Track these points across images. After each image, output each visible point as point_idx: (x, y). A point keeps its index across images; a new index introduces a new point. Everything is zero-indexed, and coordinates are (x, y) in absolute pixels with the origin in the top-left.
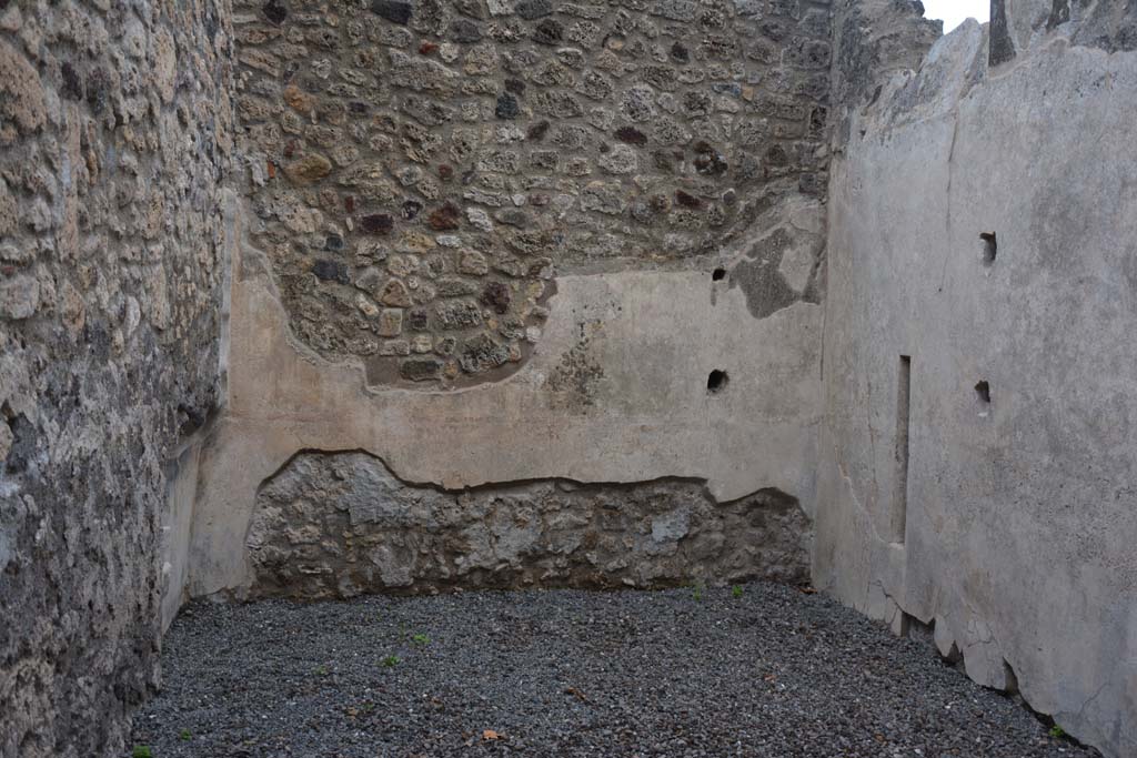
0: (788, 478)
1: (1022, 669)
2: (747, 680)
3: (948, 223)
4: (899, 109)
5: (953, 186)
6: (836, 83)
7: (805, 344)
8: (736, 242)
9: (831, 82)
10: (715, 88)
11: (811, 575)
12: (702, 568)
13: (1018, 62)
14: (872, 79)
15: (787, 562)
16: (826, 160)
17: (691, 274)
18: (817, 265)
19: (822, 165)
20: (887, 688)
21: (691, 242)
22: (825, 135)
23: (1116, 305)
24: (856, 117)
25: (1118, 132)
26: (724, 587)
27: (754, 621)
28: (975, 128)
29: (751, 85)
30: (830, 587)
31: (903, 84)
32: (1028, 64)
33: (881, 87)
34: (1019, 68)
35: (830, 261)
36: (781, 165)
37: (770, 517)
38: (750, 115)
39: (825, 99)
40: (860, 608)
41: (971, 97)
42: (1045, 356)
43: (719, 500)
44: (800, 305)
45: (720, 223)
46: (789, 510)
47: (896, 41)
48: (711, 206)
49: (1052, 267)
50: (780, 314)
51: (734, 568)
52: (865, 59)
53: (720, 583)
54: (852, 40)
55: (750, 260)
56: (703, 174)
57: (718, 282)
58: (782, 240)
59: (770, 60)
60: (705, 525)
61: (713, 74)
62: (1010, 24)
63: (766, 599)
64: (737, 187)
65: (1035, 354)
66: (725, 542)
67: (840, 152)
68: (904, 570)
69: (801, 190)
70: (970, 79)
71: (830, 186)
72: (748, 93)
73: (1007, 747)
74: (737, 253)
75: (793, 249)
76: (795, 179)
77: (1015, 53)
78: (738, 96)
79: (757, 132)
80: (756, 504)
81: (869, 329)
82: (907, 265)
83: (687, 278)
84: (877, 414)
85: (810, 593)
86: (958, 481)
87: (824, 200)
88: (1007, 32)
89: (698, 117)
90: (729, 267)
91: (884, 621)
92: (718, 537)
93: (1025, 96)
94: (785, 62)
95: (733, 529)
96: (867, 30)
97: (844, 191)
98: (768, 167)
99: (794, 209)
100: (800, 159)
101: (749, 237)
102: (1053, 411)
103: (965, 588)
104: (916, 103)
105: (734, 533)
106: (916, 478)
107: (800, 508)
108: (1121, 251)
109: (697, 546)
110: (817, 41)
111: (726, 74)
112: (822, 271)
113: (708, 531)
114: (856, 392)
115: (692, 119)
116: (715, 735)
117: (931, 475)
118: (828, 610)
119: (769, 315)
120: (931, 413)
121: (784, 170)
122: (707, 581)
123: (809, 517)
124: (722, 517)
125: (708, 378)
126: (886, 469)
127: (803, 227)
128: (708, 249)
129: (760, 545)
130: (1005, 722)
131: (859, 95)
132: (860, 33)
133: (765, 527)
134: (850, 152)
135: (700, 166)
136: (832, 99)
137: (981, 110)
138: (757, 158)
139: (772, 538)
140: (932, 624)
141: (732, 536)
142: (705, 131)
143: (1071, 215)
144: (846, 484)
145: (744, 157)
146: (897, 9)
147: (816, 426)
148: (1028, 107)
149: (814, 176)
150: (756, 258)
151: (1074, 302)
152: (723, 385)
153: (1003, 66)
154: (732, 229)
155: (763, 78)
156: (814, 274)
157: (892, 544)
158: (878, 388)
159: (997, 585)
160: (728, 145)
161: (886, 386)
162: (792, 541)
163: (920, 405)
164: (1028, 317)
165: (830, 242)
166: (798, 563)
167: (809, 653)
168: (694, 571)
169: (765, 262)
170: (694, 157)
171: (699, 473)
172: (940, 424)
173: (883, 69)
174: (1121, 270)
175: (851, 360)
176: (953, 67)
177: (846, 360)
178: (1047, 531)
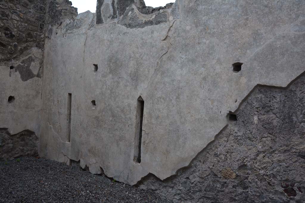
0: (32, 126)
1: (105, 168)
2: (35, 184)
3: (84, 61)
4: (68, 29)
5: (85, 52)
6: (47, 18)
7: (37, 89)
8: (17, 59)
9: (45, 17)
10: (11, 12)
11: (39, 153)
12: (6, 155)
13: (104, 25)
14: (59, 19)
15: (31, 150)
16: (43, 39)
17: (3, 67)
18: (41, 67)
19: (42, 40)
20: (73, 179)
21: (3, 57)
22: (43, 32)
23: (128, 84)
24: (54, 28)
25: (129, 45)
26: (13, 160)
27: (28, 168)
28: (92, 38)
29: (22, 13)
30: (46, 156)
31: (69, 23)
32: (107, 26)
33: (62, 22)
34: (104, 26)
35: (44, 67)
36: (31, 38)
37: (26, 138)
38: (22, 22)
39: (44, 22)
40: (56, 160)
41: (91, 30)
42: (110, 94)
43: (11, 134)
44: (36, 78)
45: (12, 53)
46: (32, 136)
47: (66, 11)
48: (10, 47)
49: (112, 74)
50: (30, 80)
51: (16, 154)
52: (57, 13)
53: (12, 159)
54: (53, 7)
55: (21, 64)
56: (7, 37)
57: (12, 70)
58: (31, 60)
59: (28, 7)
60: (7, 142)
61: (10, 7)
62: (102, 15)
63: (28, 161)
64: (18, 42)
65: (108, 94)
66: (13, 146)
67: (48, 37)
68: (70, 148)
69: (37, 46)
70: (90, 26)
71: (45, 46)
72: (22, 15)
73: (106, 186)
74: (17, 62)
75: (34, 62)
76: (35, 43)
77: (103, 22)
78: (19, 16)
79: (24, 27)
80: (22, 135)
81: (58, 86)
82: (71, 70)
83: (2, 68)
84: (61, 108)
85: (39, 158)
86: (86, 125)
87: (43, 50)
88: (101, 17)
89: (6, 19)
90: (15, 66)
91: (64, 162)
92: (11, 145)
93: (106, 33)
94: (33, 9)
95: (15, 142)
96: (58, 6)
97: (50, 48)
98: (27, 38)
99: (35, 51)
100: (36, 37)
101: (21, 57)
102: (113, 107)
103: (89, 151)
104: (74, 29)
105: (16, 143)
106: (73, 124)
107: (35, 135)
108: (129, 72)
109: (4, 148)
110: (42, 5)
111: (15, 8)
112: (42, 69)
113: (8, 144)
114: (54, 103)
115: (3, 19)
116: (35, 200)
117: (78, 124)
118: (47, 162)
119: (27, 80)
120: (78, 108)
121: (31, 40)
122: (7, 159)
123: (38, 137)
124: (12, 139)
125: (8, 98)
126: (64, 122)
127: (37, 57)
128: (9, 60)
129: (23, 146)
130: (103, 181)
131: (55, 23)
132: (56, 6)
133: (25, 141)
134: (52, 37)
135: (6, 34)
136: (46, 22)
137: (94, 34)
138: (24, 35)
139: (27, 144)
140: (79, 161)
141: (15, 145)
142: (8, 24)
143: (118, 62)
144: (51, 128)
145: (20, 34)
146: (66, 2)
147: (40, 112)
148: (107, 36)
149: (40, 43)
150: (23, 64)
151: (118, 83)
152: (13, 100)
153: (100, 25)
154: (16, 55)
155: (26, 12)
156: (40, 70)
157: (66, 142)
158: (61, 102)
159: (98, 149)
160: (15, 30)
161: (64, 101)
162: (33, 144)
163: (75, 106)
164: (106, 85)
165: (44, 61)
166: (35, 150)
167: (48, 174)
168: (3, 156)
169: (26, 65)
170: (4, 31)
171: (6, 126)
172: (81, 111)
173: (62, 17)
174: (129, 76)
175: (52, 94)
176: (85, 21)
177: (50, 94)
178: (111, 135)
